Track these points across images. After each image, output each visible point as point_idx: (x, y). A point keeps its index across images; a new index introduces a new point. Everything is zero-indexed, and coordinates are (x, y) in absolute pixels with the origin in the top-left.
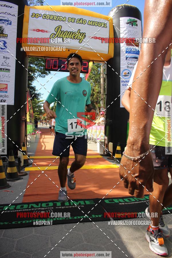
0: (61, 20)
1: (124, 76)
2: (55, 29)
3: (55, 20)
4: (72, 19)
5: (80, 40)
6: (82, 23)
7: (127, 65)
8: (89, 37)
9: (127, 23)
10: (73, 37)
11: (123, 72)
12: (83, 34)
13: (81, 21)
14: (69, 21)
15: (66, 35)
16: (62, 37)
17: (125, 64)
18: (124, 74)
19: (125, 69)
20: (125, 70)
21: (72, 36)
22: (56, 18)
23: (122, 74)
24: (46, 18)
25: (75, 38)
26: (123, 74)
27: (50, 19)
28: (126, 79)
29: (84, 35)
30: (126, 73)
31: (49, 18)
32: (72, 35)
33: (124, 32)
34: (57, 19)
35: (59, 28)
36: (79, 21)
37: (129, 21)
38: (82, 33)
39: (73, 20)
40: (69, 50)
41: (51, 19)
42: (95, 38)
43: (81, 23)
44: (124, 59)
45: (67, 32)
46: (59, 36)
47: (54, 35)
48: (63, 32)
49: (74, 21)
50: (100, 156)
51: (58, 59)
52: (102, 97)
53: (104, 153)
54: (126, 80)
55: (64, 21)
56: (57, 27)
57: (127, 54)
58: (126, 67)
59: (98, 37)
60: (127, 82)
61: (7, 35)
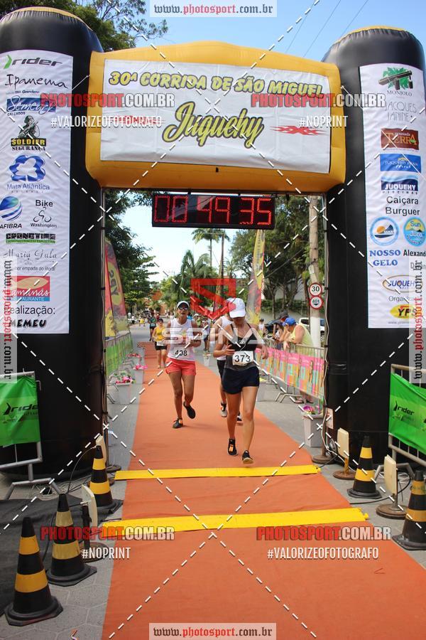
0: (193, 85)
1: (377, 236)
2: (177, 111)
3: (175, 86)
4: (223, 81)
5: (249, 138)
6: (250, 90)
7: (385, 204)
8: (274, 128)
9: (383, 83)
10: (229, 133)
11: (373, 225)
12: (256, 119)
13: (249, 85)
14: (214, 86)
15: (207, 129)
16: (197, 134)
17: (379, 202)
18: (378, 231)
19: (381, 217)
20: (379, 219)
21: (226, 130)
22: (179, 80)
23: (371, 229)
24: (149, 83)
25: (232, 136)
26: (375, 232)
27: (162, 84)
28: (382, 244)
29: (258, 123)
30: (382, 228)
31: (157, 81)
32: (222, 126)
33: (373, 108)
34: (180, 83)
35: (186, 108)
36: (243, 84)
37: (387, 76)
38: (254, 120)
39: (226, 84)
40: (217, 170)
41: (164, 85)
42: (292, 130)
43: (248, 90)
44: (376, 186)
45: (211, 119)
46: (187, 133)
47: (175, 130)
49: (230, 84)
50: (312, 469)
51: (187, 193)
52: (313, 254)
53: (324, 455)
54: (384, 248)
55: (201, 87)
56: (182, 106)
57: (384, 172)
58: (382, 210)
59: (298, 127)
60: (387, 254)
61: (45, 140)
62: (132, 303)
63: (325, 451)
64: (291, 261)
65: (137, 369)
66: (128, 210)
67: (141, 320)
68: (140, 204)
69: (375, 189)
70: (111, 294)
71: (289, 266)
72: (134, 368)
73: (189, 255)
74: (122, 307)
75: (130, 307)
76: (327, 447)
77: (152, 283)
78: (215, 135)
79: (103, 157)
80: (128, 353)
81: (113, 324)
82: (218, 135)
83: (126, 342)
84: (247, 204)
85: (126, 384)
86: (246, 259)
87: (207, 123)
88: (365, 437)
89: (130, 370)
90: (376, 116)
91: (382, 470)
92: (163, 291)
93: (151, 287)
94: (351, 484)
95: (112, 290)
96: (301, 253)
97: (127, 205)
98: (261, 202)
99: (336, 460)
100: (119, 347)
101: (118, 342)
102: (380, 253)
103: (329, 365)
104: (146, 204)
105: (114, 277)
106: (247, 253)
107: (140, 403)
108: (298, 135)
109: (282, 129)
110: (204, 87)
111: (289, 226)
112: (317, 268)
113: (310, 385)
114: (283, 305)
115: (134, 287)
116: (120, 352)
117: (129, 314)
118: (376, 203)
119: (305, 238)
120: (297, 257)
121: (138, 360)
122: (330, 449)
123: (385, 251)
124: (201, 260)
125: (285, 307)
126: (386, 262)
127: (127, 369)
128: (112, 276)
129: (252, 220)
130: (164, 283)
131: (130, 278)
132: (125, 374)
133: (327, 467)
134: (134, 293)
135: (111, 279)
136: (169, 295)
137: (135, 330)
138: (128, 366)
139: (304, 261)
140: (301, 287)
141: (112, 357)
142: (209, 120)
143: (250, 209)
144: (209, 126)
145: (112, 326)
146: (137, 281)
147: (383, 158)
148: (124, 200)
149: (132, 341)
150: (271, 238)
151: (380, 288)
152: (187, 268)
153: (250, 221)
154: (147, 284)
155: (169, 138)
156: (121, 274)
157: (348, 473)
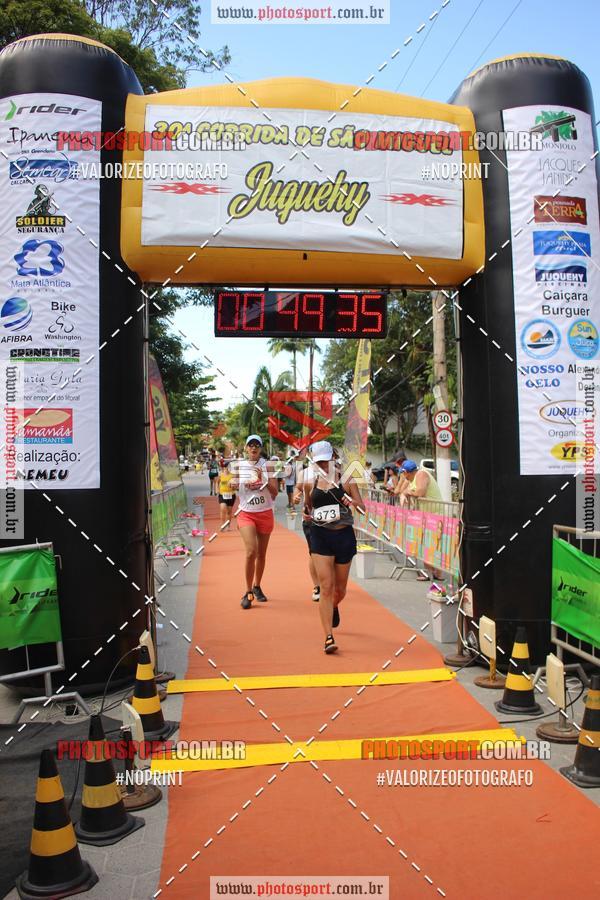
0: (269, 139)
1: (530, 346)
2: (247, 176)
4: (312, 133)
5: (349, 212)
6: (351, 144)
7: (542, 301)
8: (384, 198)
9: (536, 132)
10: (320, 204)
11: (525, 331)
12: (359, 185)
13: (348, 138)
14: (300, 140)
15: (290, 200)
16: (276, 207)
17: (533, 299)
18: (532, 339)
19: (534, 319)
20: (533, 323)
21: (316, 200)
22: (250, 133)
23: (523, 337)
25: (325, 208)
26: (528, 340)
28: (538, 357)
29: (361, 190)
30: (538, 334)
32: (315, 196)
33: (523, 168)
34: (251, 136)
35: (262, 169)
36: (340, 137)
37: (541, 122)
38: (355, 186)
39: (315, 137)
40: (305, 257)
42: (408, 199)
43: (347, 144)
44: (528, 276)
45: (296, 185)
46: (262, 205)
47: (245, 202)
48: (279, 184)
49: (320, 137)
50: (444, 673)
51: (262, 289)
52: (439, 370)
53: (461, 653)
54: (541, 363)
55: (281, 141)
56: (254, 168)
57: (538, 257)
58: (536, 309)
59: (418, 195)
60: (545, 371)
61: (64, 217)
62: (185, 442)
63: (463, 648)
64: (408, 380)
65: (194, 535)
66: (178, 312)
67: (198, 465)
68: (195, 303)
69: (527, 280)
70: (155, 430)
71: (406, 386)
72: (190, 534)
73: (264, 373)
74: (171, 447)
75: (182, 446)
76: (465, 643)
77: (213, 413)
78: (302, 208)
79: (146, 241)
80: (180, 513)
81: (160, 473)
82: (306, 207)
83: (178, 496)
84: (348, 303)
85: (180, 556)
86: (344, 378)
87: (289, 192)
88: (519, 628)
89: (184, 536)
90: (527, 178)
91: (544, 674)
92: (228, 424)
93: (211, 419)
94: (499, 695)
95: (158, 423)
96: (422, 369)
97: (177, 304)
98: (367, 300)
99: (478, 662)
100: (168, 504)
101: (166, 497)
102: (535, 369)
103: (465, 528)
104: (203, 303)
105: (160, 406)
106: (345, 370)
107: (200, 584)
108: (418, 206)
109: (395, 199)
110: (285, 141)
111: (404, 331)
112: (445, 390)
113: (438, 555)
114: (397, 442)
115: (188, 419)
116: (169, 510)
117: (181, 457)
118: (529, 299)
119: (428, 348)
120: (416, 375)
121: (195, 522)
122: (469, 645)
123: (542, 368)
124: (281, 380)
125: (401, 444)
126: (543, 383)
127: (179, 535)
128: (157, 405)
129: (355, 326)
130: (229, 413)
131: (181, 407)
132: (176, 542)
133: (464, 670)
134: (188, 427)
135: (155, 408)
136: (237, 430)
137: (189, 479)
138: (182, 531)
139: (426, 380)
140: (422, 416)
141: (159, 519)
142: (292, 187)
143: (353, 310)
144: (292, 195)
145: (158, 476)
146: (190, 411)
147: (537, 237)
148: (173, 297)
149: (185, 495)
150: (379, 348)
151: (537, 418)
152: (261, 391)
153: (351, 327)
154: (205, 414)
155: (237, 213)
156: (169, 401)
157: (495, 679)
